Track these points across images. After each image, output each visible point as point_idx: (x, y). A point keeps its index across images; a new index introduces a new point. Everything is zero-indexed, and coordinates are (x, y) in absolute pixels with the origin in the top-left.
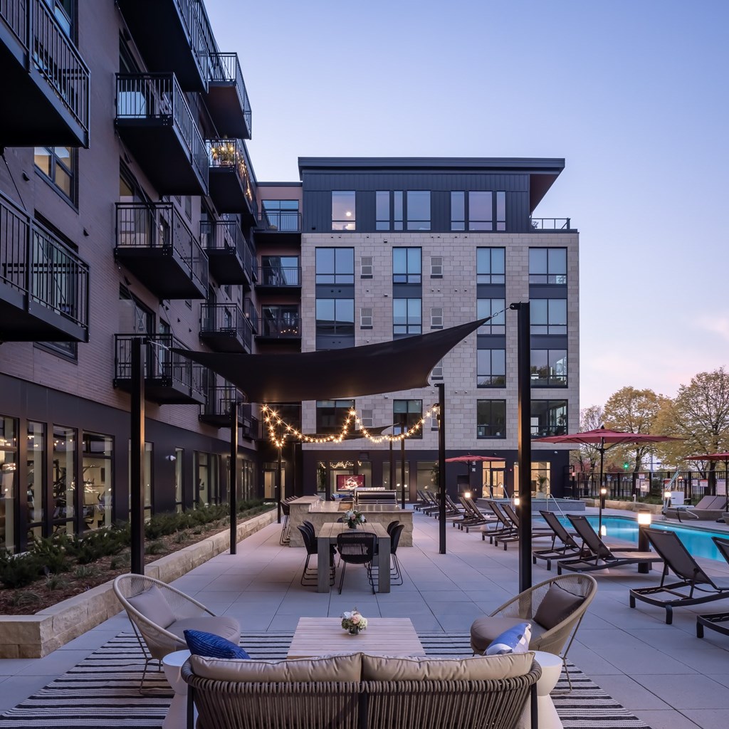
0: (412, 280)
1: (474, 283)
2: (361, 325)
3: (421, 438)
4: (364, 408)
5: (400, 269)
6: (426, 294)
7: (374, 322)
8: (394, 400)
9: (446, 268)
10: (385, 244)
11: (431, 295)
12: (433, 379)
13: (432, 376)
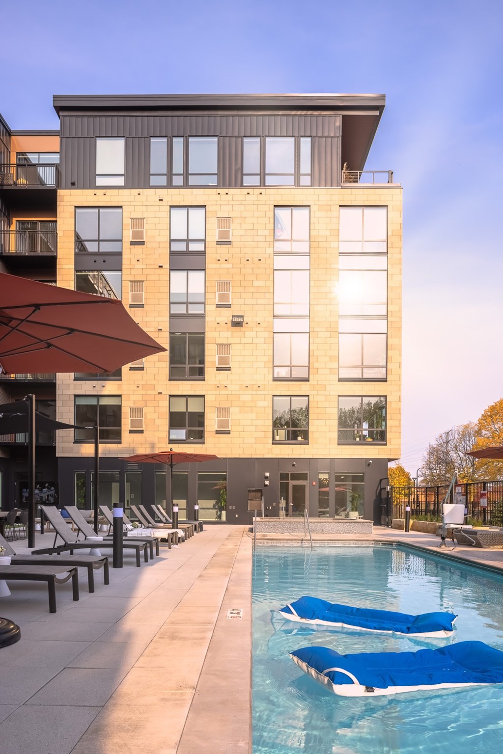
0: (193, 247)
1: (271, 251)
2: (130, 302)
3: (203, 443)
4: (132, 405)
5: (179, 232)
6: (210, 264)
7: (146, 299)
8: (170, 396)
9: (235, 232)
10: (161, 203)
11: (217, 266)
12: (218, 369)
13: (217, 365)
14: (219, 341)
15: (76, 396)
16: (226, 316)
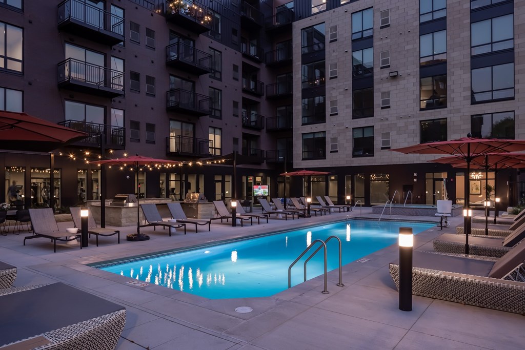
0: (366, 34)
1: (417, 23)
2: (330, 77)
3: (373, 156)
4: (332, 137)
5: (357, 28)
6: (376, 43)
7: (339, 73)
8: (353, 129)
9: (392, 18)
10: (346, 13)
11: (381, 43)
12: (382, 108)
13: (381, 106)
14: (383, 90)
15: (303, 134)
16: (386, 73)
